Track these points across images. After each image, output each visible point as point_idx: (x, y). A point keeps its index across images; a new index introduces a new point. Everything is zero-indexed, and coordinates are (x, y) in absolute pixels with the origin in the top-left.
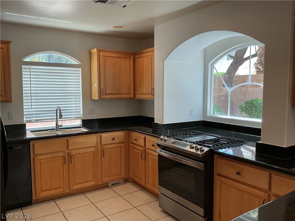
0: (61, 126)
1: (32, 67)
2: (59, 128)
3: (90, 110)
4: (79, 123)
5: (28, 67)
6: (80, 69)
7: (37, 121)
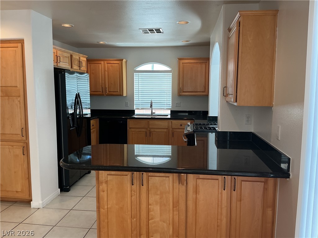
0: (154, 113)
1: (139, 74)
2: (153, 114)
3: (177, 103)
4: (168, 112)
5: (137, 74)
6: (171, 74)
7: (142, 109)
